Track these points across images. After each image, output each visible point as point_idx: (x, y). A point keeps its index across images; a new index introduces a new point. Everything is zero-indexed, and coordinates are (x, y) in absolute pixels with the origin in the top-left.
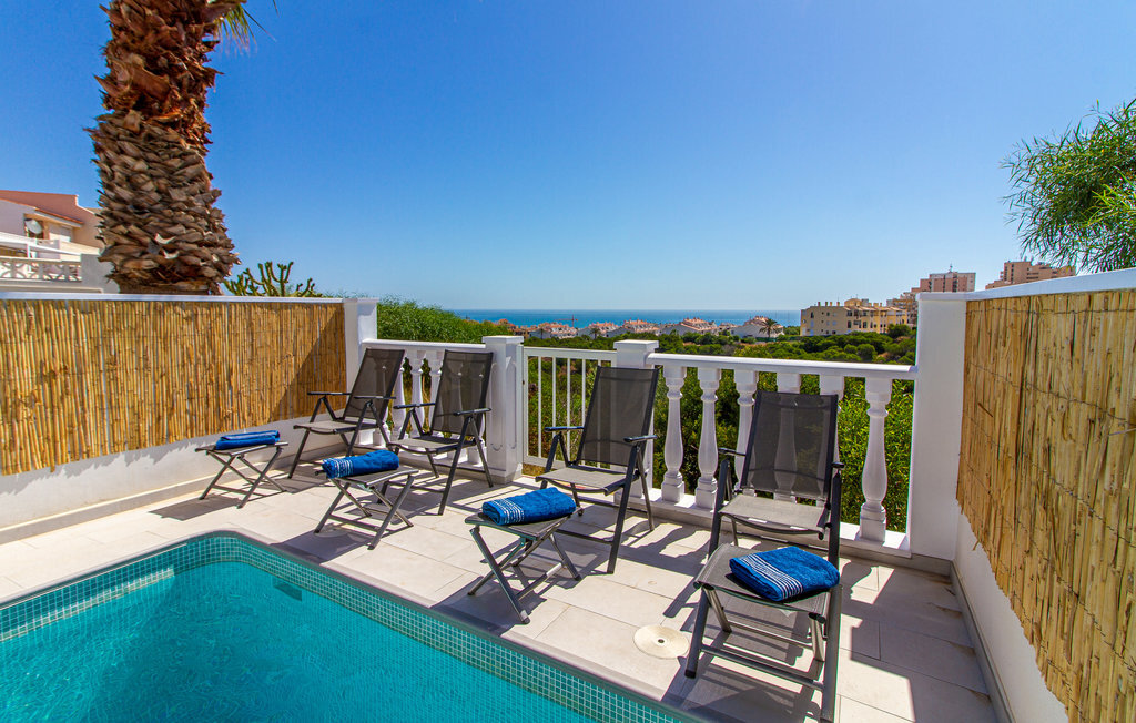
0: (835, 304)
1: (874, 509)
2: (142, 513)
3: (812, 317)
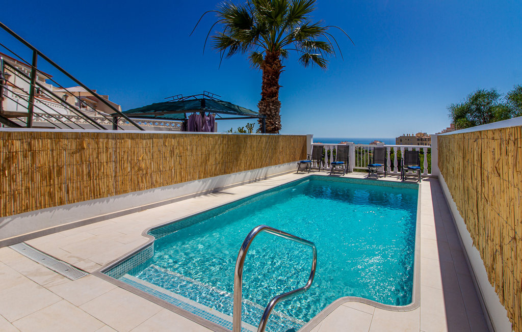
0: (411, 135)
1: (426, 169)
2: (291, 174)
3: (401, 141)
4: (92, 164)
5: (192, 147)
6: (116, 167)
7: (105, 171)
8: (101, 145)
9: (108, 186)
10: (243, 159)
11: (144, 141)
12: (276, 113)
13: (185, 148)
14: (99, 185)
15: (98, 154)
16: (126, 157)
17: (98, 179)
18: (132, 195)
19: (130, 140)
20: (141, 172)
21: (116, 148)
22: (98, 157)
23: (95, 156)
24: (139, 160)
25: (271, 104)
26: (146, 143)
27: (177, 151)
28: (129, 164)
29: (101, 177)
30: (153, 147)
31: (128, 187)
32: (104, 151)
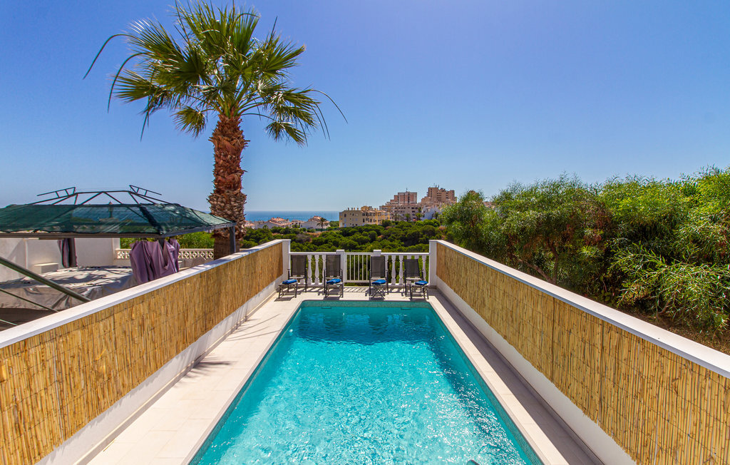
0: (356, 209)
3: (345, 216)
4: (20, 405)
5: (167, 307)
6: (62, 391)
7: (44, 407)
8: (32, 360)
9: (51, 432)
10: (224, 300)
11: (101, 325)
12: (239, 211)
13: (158, 313)
14: (36, 436)
15: (30, 380)
16: (75, 365)
17: (33, 426)
18: (89, 427)
19: (79, 332)
20: (101, 380)
21: (58, 355)
22: (29, 387)
23: (24, 386)
24: (95, 361)
25: (233, 199)
26: (105, 326)
27: (148, 323)
28: (82, 374)
29: (39, 420)
30: (114, 329)
31: (83, 416)
32: (40, 369)
